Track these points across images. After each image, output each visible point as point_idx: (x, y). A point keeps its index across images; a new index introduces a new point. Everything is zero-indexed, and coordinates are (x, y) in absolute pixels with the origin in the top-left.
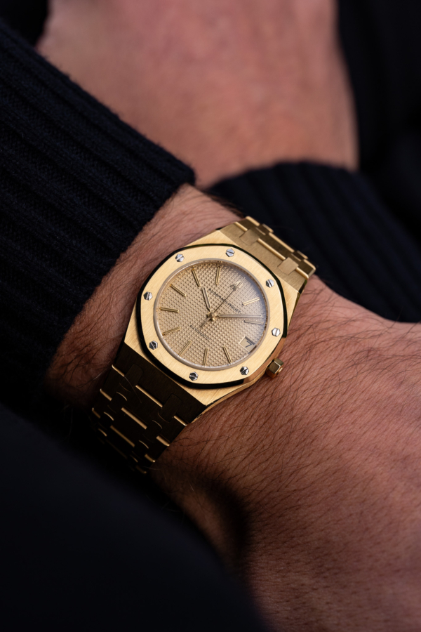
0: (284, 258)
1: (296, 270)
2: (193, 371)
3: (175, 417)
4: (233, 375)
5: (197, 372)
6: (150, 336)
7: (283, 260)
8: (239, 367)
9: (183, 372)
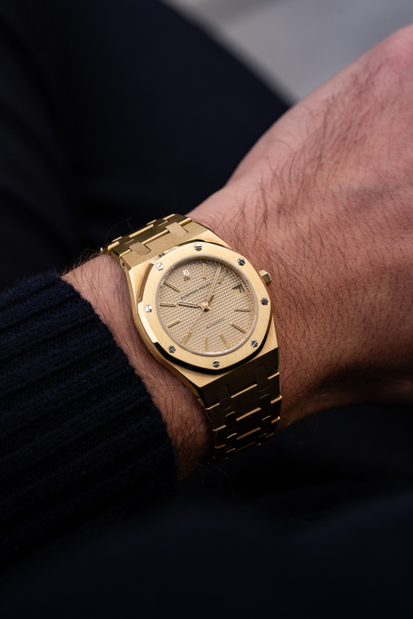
0: (166, 231)
1: (182, 225)
2: (249, 342)
3: (269, 378)
4: (265, 311)
5: (252, 339)
6: (206, 363)
7: (169, 232)
8: (260, 304)
9: (248, 350)
